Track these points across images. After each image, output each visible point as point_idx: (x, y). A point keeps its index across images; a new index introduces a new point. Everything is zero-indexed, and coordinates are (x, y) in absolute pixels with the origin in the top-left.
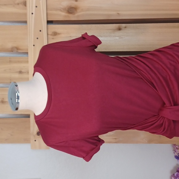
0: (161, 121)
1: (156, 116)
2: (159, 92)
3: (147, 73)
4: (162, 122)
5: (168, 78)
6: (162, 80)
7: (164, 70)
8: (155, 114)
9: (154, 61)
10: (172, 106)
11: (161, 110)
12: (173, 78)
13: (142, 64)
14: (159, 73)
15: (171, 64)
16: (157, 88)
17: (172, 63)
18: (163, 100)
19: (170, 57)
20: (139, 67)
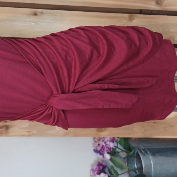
0: (49, 110)
1: (44, 105)
2: (46, 78)
3: (35, 57)
4: (50, 112)
5: (58, 64)
6: (51, 66)
7: (55, 55)
8: (43, 103)
9: (46, 45)
10: (59, 94)
11: (49, 98)
12: (63, 65)
13: (33, 47)
14: (48, 58)
15: (62, 49)
16: (44, 74)
17: (64, 48)
18: (51, 88)
19: (63, 42)
20: (27, 50)
